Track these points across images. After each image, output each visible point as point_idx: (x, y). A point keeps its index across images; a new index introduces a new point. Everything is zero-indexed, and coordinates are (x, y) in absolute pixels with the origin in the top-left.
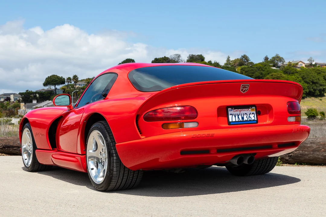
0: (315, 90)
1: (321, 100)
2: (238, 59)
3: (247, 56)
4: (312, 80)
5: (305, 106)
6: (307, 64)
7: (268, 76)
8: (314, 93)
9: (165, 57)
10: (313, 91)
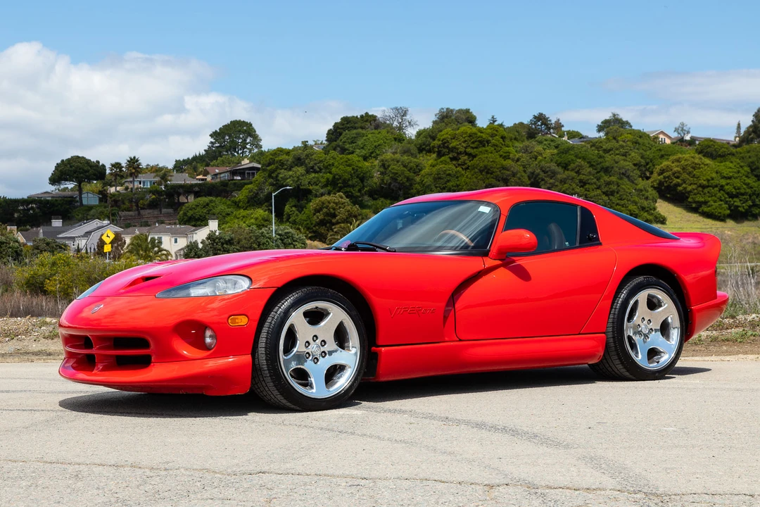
2: (521, 124)
3: (547, 116)
6: (673, 138)
9: (367, 113)
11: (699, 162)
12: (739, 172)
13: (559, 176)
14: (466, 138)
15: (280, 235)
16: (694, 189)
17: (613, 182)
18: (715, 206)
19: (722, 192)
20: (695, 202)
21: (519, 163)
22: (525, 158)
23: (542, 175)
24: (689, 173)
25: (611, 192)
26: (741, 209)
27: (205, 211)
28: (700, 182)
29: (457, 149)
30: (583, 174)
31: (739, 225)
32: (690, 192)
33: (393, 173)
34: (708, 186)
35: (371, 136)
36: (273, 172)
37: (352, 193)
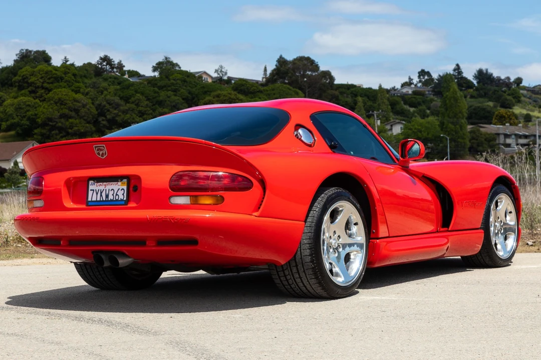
3: (111, 58)
6: (214, 77)
11: (235, 98)
13: (122, 108)
14: (43, 75)
21: (88, 97)
22: (93, 92)
23: (108, 106)
29: (36, 84)
30: (142, 106)
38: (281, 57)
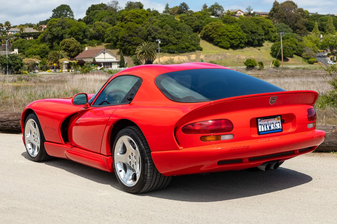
0: (253, 40)
1: (259, 50)
2: (177, 7)
3: (186, 4)
4: (251, 29)
5: (244, 56)
6: (245, 13)
7: (208, 25)
8: (253, 43)
9: (102, 3)
10: (252, 41)
11: (220, 25)
12: (235, 29)
13: (159, 31)
14: (131, 15)
15: (10, 57)
16: (216, 36)
17: (180, 33)
18: (224, 43)
19: (228, 37)
20: (217, 42)
23: (153, 31)
24: (215, 30)
25: (179, 38)
26: (235, 44)
27: (20, 45)
28: (219, 33)
30: (168, 31)
31: (234, 51)
32: (215, 37)
33: (97, 29)
34: (222, 35)
35: (101, 13)
36: (50, 29)
37: (79, 38)
38: (276, 2)
